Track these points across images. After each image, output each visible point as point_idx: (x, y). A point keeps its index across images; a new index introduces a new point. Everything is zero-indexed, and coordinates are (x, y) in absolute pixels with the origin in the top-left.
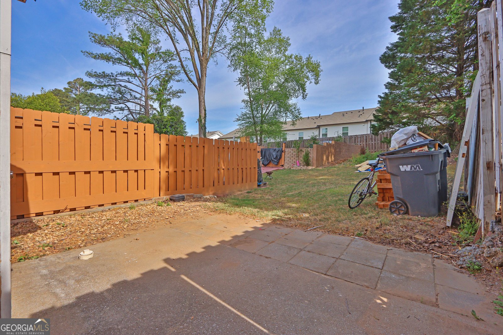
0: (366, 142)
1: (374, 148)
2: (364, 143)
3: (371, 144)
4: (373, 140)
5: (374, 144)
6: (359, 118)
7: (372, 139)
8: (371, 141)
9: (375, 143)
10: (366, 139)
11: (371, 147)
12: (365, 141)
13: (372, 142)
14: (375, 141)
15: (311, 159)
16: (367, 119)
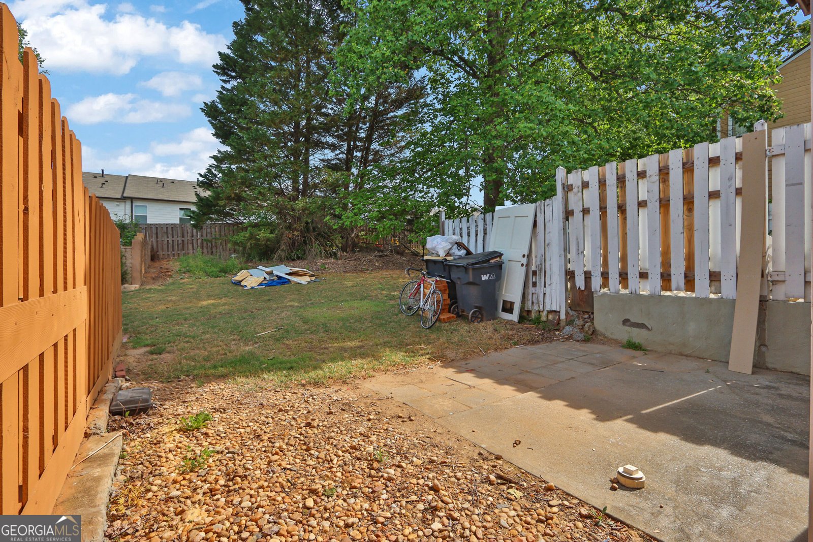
0: (157, 238)
1: (171, 249)
2: (154, 239)
3: (166, 242)
4: (170, 236)
5: (170, 242)
6: (101, 190)
7: (167, 233)
8: (166, 237)
9: (173, 241)
10: (157, 234)
11: (165, 247)
12: (154, 236)
13: (168, 237)
14: (173, 237)
15: (129, 269)
16: (125, 195)
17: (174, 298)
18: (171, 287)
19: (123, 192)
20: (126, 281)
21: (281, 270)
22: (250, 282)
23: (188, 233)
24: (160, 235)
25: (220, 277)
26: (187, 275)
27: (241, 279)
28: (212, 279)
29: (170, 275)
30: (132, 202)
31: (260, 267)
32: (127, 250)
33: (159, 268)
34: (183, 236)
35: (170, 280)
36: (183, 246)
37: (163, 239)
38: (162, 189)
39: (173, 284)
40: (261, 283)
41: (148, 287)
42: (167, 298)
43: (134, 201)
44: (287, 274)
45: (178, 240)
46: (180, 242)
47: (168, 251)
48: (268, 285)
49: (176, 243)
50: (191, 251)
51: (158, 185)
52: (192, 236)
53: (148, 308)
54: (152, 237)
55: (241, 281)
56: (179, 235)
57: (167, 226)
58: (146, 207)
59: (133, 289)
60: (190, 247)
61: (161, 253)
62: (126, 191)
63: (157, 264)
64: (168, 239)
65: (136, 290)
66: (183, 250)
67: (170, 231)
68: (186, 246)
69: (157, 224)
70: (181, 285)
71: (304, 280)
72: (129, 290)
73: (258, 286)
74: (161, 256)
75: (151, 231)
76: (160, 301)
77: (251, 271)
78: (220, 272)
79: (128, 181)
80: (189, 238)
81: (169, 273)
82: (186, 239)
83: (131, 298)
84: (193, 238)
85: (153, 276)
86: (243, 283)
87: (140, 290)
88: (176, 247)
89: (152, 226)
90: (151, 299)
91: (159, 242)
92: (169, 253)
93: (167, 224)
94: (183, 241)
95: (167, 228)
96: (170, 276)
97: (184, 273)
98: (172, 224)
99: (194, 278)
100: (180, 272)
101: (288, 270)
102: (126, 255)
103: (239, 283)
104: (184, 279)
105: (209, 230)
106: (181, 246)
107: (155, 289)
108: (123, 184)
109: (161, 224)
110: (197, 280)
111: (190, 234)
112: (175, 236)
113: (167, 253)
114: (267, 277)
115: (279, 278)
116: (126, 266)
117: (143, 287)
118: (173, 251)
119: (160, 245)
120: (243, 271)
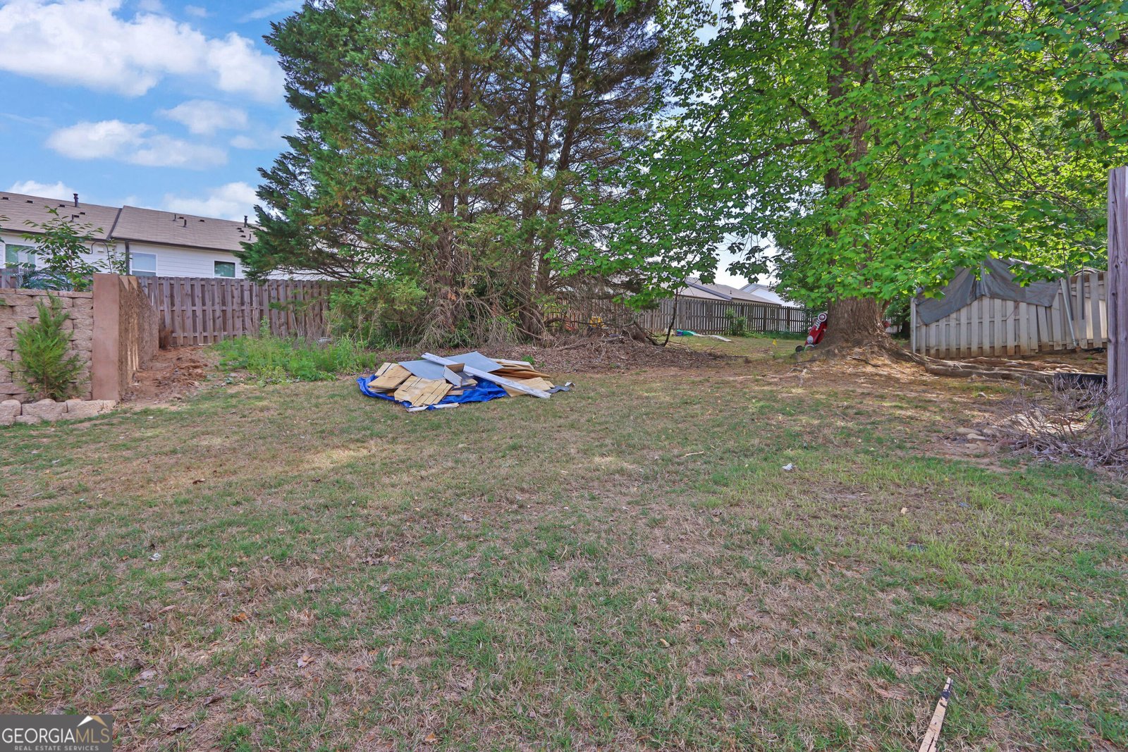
0: (173, 304)
1: (199, 327)
2: (165, 307)
3: (190, 314)
4: (198, 301)
5: (199, 313)
7: (192, 296)
8: (190, 303)
9: (204, 311)
10: (172, 296)
11: (189, 322)
12: (167, 301)
13: (194, 305)
14: (204, 304)
15: (84, 355)
16: (114, 234)
17: (217, 441)
18: (205, 406)
19: (112, 231)
20: (75, 388)
21: (479, 365)
22: (417, 392)
23: (233, 297)
24: (177, 300)
25: (322, 380)
26: (241, 375)
27: (391, 385)
28: (308, 386)
29: (200, 375)
30: (127, 248)
31: (428, 356)
32: (79, 302)
33: (174, 360)
34: (224, 303)
35: (201, 387)
36: (224, 323)
37: (184, 308)
38: (183, 230)
39: (210, 396)
40: (447, 396)
41: (139, 407)
42: (195, 441)
43: (131, 247)
44: (493, 372)
45: (214, 311)
46: (218, 313)
47: (195, 331)
48: (464, 400)
49: (210, 315)
50: (241, 332)
51: (176, 224)
52: (242, 304)
53: (128, 485)
54: (162, 302)
55: (394, 390)
56: (217, 300)
57: (193, 282)
58: (154, 257)
59: (95, 413)
60: (239, 324)
61: (179, 334)
62: (117, 228)
63: (172, 355)
64: (194, 308)
65: (104, 417)
66: (225, 330)
67: (198, 291)
68: (231, 321)
69: (171, 279)
70: (234, 401)
71: (539, 387)
72: (80, 414)
73: (441, 402)
74: (181, 341)
75: (161, 291)
76: (174, 452)
77: (411, 365)
78: (318, 368)
79: (122, 215)
80: (235, 307)
81: (199, 371)
82: (229, 309)
83: (77, 445)
84: (243, 308)
85: (159, 376)
86: (399, 396)
87: (113, 414)
88: (210, 324)
89: (163, 282)
90: (143, 447)
91: (176, 314)
92: (197, 334)
93: (192, 279)
94: (224, 311)
95: (192, 286)
96: (202, 377)
97: (234, 370)
98: (202, 279)
99: (261, 383)
100: (223, 368)
101: (495, 363)
102: (75, 314)
103: (386, 395)
104: (236, 384)
105: (274, 293)
106: (219, 322)
107: (161, 412)
108: (114, 220)
109: (181, 279)
110: (270, 388)
111: (237, 300)
112: (209, 303)
113: (192, 335)
114: (456, 380)
115: (479, 380)
116: (75, 347)
117: (125, 406)
118: (205, 330)
119: (178, 320)
120: (386, 365)
